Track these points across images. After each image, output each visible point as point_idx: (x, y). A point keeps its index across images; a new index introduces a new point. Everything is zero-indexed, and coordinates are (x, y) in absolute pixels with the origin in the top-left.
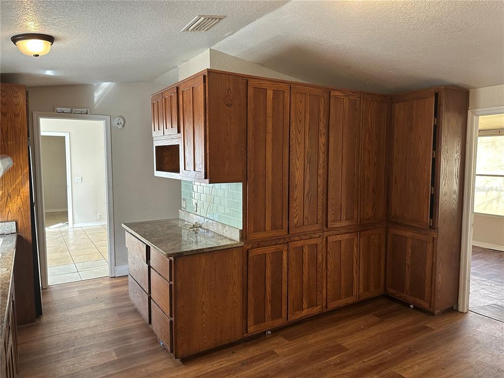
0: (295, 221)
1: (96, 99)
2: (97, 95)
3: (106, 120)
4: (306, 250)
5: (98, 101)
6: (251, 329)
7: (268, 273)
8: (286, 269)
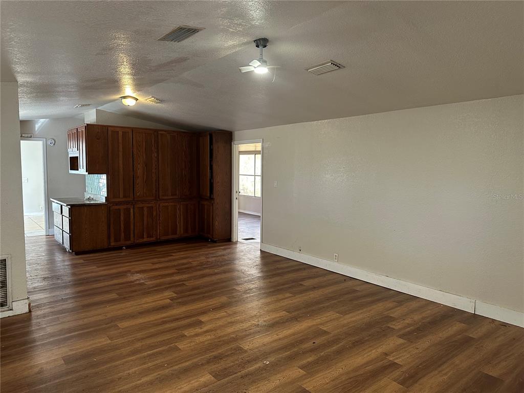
0: (138, 194)
1: (36, 129)
2: (37, 126)
3: (43, 141)
4: (145, 209)
5: (38, 130)
6: (113, 244)
7: (122, 218)
8: (133, 217)
